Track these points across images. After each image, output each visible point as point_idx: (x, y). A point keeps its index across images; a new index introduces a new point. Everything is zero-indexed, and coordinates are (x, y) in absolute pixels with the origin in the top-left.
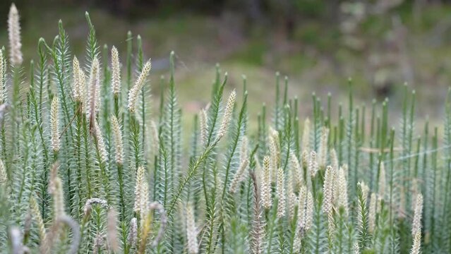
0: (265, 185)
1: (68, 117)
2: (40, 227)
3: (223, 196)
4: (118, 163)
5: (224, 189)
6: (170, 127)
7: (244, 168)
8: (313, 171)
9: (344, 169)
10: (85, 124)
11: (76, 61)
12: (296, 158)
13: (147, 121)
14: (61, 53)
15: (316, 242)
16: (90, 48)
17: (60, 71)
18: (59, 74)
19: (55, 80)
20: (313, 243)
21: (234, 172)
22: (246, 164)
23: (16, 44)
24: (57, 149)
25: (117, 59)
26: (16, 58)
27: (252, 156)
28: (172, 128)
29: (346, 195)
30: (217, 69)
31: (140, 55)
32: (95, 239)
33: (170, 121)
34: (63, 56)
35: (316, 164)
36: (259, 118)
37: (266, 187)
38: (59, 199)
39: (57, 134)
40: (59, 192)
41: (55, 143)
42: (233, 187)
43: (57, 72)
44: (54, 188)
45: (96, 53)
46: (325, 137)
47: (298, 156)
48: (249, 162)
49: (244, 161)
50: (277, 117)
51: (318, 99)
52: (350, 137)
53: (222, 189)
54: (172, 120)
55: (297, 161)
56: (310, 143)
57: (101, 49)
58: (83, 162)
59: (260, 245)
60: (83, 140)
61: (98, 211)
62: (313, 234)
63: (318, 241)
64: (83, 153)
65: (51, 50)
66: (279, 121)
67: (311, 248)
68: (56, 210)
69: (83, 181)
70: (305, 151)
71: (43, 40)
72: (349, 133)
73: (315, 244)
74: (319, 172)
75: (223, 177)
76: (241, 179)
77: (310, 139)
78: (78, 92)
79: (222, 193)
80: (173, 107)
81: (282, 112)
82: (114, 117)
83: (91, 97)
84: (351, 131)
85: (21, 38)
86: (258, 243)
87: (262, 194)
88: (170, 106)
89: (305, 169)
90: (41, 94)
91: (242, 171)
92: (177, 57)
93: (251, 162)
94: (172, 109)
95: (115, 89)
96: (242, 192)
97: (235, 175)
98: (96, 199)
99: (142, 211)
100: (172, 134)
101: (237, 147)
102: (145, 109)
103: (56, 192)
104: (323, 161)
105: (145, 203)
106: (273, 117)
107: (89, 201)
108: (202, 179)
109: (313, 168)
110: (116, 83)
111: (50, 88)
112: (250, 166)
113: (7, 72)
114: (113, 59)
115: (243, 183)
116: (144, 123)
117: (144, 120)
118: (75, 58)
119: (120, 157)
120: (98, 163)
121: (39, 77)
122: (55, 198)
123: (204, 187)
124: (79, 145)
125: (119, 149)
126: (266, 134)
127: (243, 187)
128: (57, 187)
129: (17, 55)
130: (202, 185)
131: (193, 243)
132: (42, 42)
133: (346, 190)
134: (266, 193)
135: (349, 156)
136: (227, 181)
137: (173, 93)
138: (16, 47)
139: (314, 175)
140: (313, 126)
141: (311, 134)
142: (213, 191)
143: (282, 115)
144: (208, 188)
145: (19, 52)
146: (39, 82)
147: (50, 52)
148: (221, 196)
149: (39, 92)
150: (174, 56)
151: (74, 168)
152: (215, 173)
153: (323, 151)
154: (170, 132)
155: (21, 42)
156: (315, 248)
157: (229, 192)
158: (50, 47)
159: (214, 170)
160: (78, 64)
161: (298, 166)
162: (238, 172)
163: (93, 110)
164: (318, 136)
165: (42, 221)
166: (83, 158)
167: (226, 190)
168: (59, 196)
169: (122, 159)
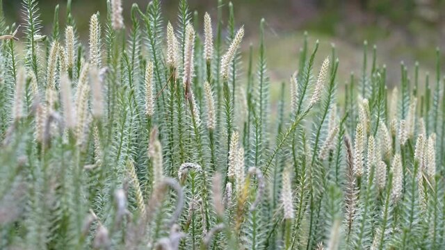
0: (358, 153)
1: (160, 83)
2: (137, 190)
3: (313, 163)
4: (210, 129)
5: (314, 156)
6: (259, 94)
7: (333, 135)
8: (402, 140)
9: (433, 138)
10: (178, 90)
11: (170, 27)
12: (385, 126)
13: (237, 88)
14: (153, 19)
15: (410, 209)
16: (181, 14)
17: (152, 37)
18: (152, 40)
19: (147, 46)
20: (408, 210)
21: (324, 139)
22: (336, 131)
23: (117, 9)
24: (151, 114)
25: (210, 25)
26: (117, 22)
27: (341, 124)
28: (261, 95)
29: (434, 164)
30: (306, 36)
31: (231, 22)
32: (190, 204)
33: (260, 88)
34: (155, 22)
35: (406, 132)
36: (346, 86)
37: (358, 155)
38: (158, 163)
39: (151, 99)
40: (158, 155)
41: (149, 108)
42: (322, 155)
43: (150, 38)
44: (153, 152)
45: (187, 20)
46: (413, 106)
47: (386, 124)
48: (339, 129)
49: (334, 128)
50: (365, 86)
51: (405, 68)
52: (437, 107)
53: (311, 156)
54: (261, 86)
55: (386, 130)
56: (398, 112)
57: (192, 15)
58: (175, 128)
59: (353, 211)
60: (175, 105)
61: (193, 175)
62: (407, 201)
63: (413, 208)
64: (176, 118)
65: (144, 15)
66: (366, 89)
67: (406, 215)
68: (155, 173)
69: (176, 146)
70: (394, 119)
71: (137, 5)
72: (436, 103)
73: (410, 212)
74: (408, 140)
75: (313, 144)
76: (330, 146)
77: (398, 107)
78: (171, 58)
79: (312, 159)
80: (262, 74)
81: (370, 80)
82: (207, 83)
83: (187, 62)
84: (437, 101)
85: (122, 3)
86: (351, 210)
87: (355, 161)
88: (260, 73)
89: (394, 138)
90: (133, 59)
91: (331, 139)
92: (267, 24)
93: (341, 130)
94: (261, 76)
95: (207, 55)
96: (330, 160)
97: (325, 142)
98: (190, 164)
99: (238, 176)
100: (261, 101)
101: (327, 115)
102: (236, 75)
103: (155, 156)
104: (411, 130)
105: (241, 168)
106: (360, 86)
107: (184, 165)
108: (291, 146)
109: (402, 137)
110: (208, 50)
111: (141, 54)
112: (340, 133)
113: (101, 38)
114: (205, 26)
115: (331, 150)
116: (234, 90)
117: (234, 86)
118: (169, 23)
119: (212, 123)
120: (193, 127)
121: (131, 43)
122: (155, 162)
123: (294, 154)
124: (171, 109)
125: (211, 114)
126: (353, 102)
127: (331, 154)
128: (156, 150)
129: (118, 19)
130: (291, 152)
131: (289, 208)
132: (135, 8)
133: (434, 159)
134: (358, 160)
135: (435, 126)
136: (316, 148)
137: (262, 60)
138: (117, 11)
139: (403, 143)
140: (401, 96)
141: (398, 103)
142: (303, 158)
143: (369, 83)
144: (297, 156)
145: (120, 16)
146: (131, 47)
147: (143, 17)
148: (311, 163)
149: (131, 57)
150: (264, 23)
151: (165, 132)
152: (304, 140)
153: (412, 120)
154: (259, 99)
155: (122, 6)
156: (409, 215)
157: (318, 159)
158: (144, 12)
159: (303, 137)
160: (172, 30)
161: (387, 134)
162: (327, 139)
163: (189, 75)
164: (405, 105)
165: (139, 184)
166: (176, 123)
167: (316, 157)
168: (158, 159)
169: (214, 125)
